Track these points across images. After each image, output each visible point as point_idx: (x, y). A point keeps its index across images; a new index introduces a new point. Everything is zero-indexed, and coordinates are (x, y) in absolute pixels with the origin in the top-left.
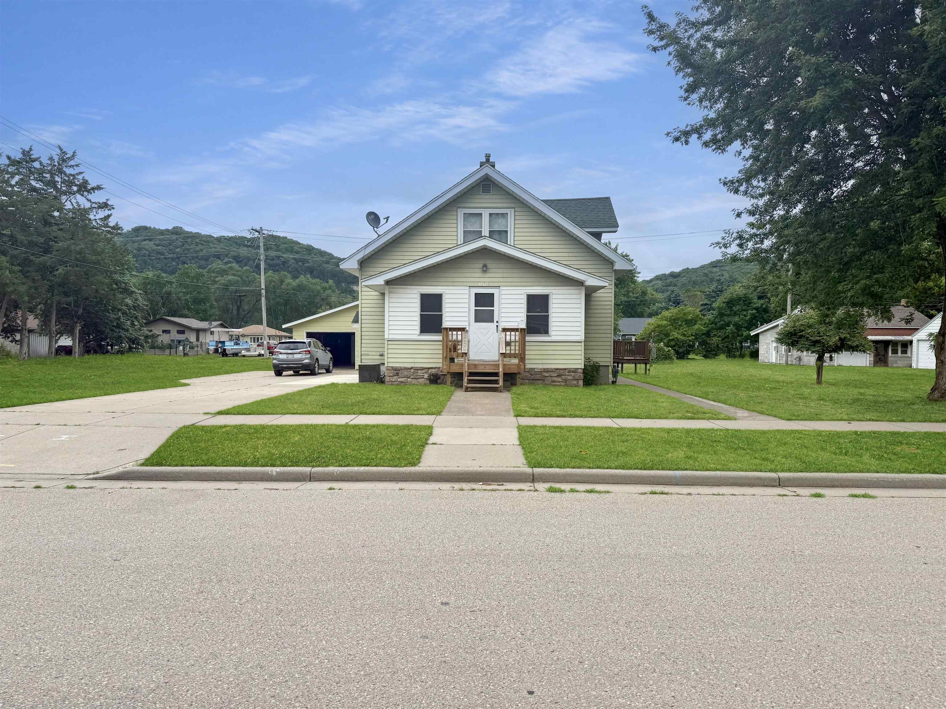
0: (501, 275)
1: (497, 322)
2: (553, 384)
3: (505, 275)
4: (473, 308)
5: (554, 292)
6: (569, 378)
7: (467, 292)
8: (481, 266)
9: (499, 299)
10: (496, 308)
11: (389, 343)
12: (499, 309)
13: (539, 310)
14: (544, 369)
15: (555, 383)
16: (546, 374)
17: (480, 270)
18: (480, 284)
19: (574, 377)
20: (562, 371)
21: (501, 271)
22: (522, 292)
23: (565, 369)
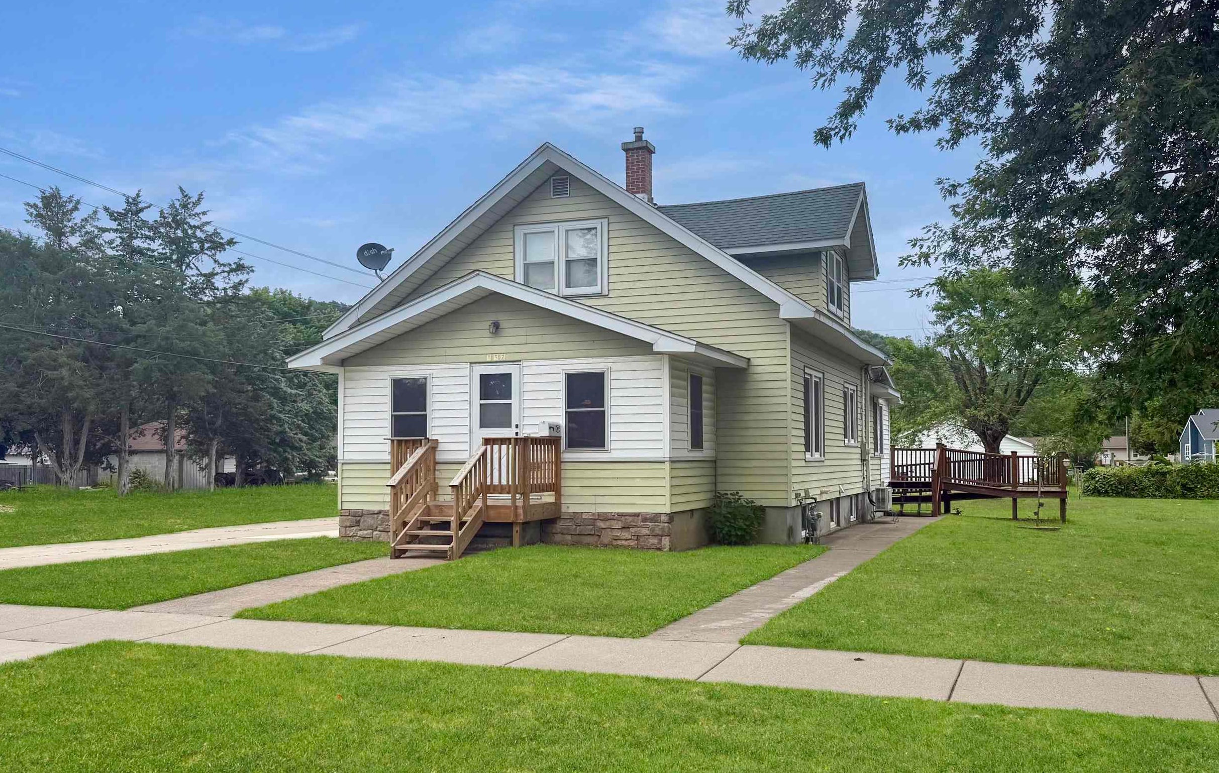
0: (523, 340)
1: (517, 426)
2: (615, 543)
3: (530, 339)
4: (477, 402)
5: (614, 366)
6: (645, 531)
7: (467, 372)
8: (486, 325)
9: (522, 384)
10: (514, 401)
11: (345, 467)
12: (522, 401)
13: (588, 402)
14: (599, 514)
15: (619, 542)
16: (602, 525)
17: (487, 333)
18: (488, 359)
19: (652, 530)
20: (630, 519)
21: (522, 331)
22: (559, 369)
23: (637, 515)
